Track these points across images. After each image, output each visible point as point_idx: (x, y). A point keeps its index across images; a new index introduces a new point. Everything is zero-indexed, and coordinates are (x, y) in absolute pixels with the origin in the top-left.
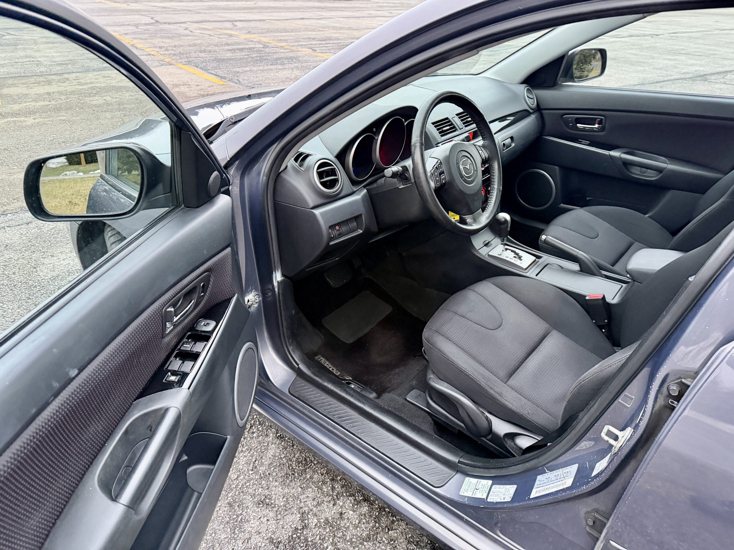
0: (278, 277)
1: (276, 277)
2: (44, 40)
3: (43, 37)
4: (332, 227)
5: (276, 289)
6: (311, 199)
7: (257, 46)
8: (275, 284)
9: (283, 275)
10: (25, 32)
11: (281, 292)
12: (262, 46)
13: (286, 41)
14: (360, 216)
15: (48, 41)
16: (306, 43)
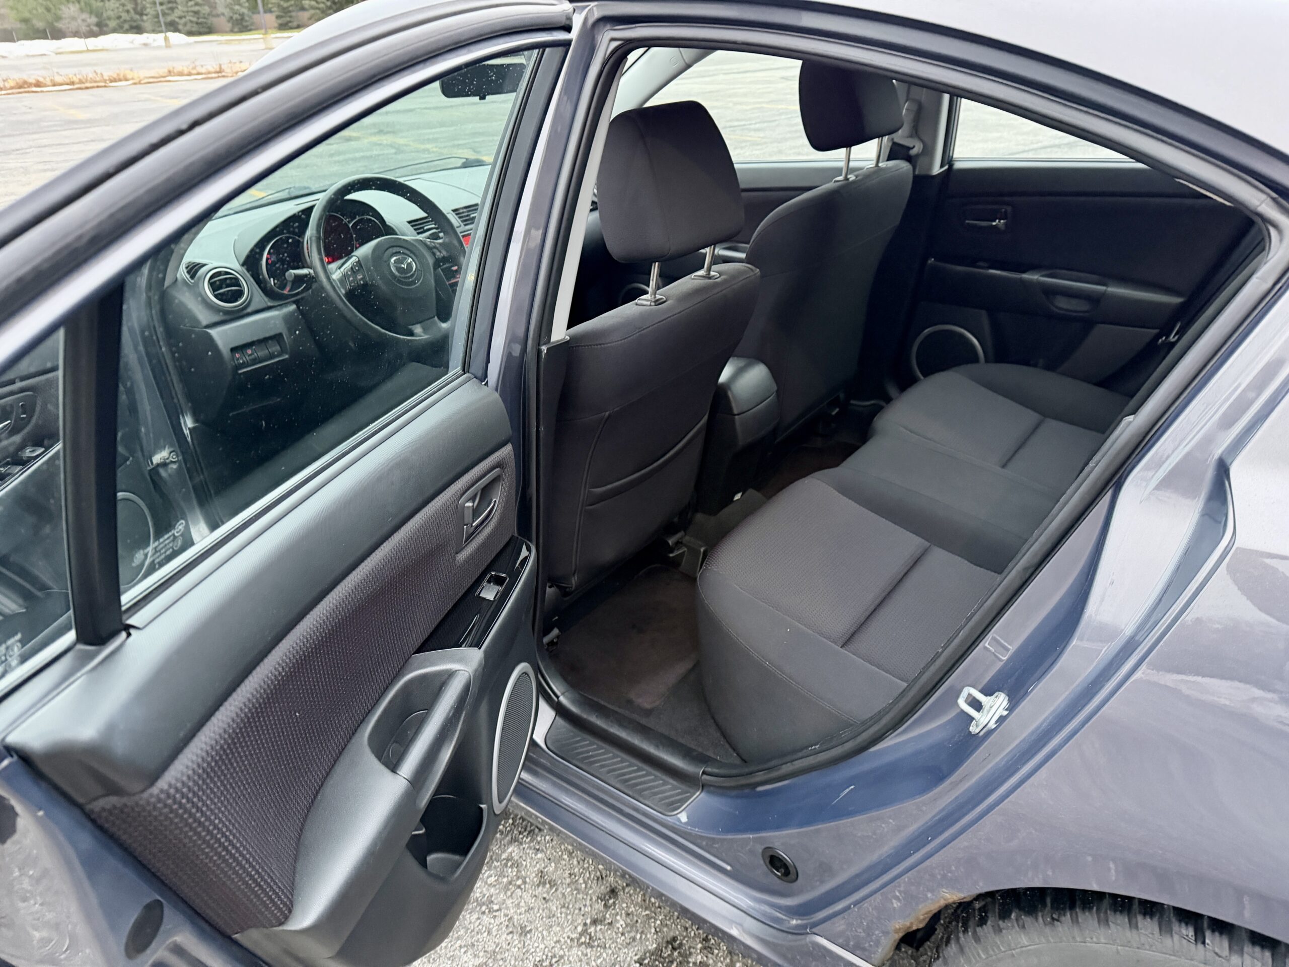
0: (188, 422)
1: (185, 422)
2: (41, 167)
3: (40, 163)
4: (234, 350)
5: (189, 439)
6: (204, 317)
7: (386, 152)
8: (187, 432)
9: (196, 420)
10: (12, 156)
11: (196, 442)
12: (393, 151)
13: (435, 140)
14: (280, 335)
15: (46, 167)
16: (467, 141)
